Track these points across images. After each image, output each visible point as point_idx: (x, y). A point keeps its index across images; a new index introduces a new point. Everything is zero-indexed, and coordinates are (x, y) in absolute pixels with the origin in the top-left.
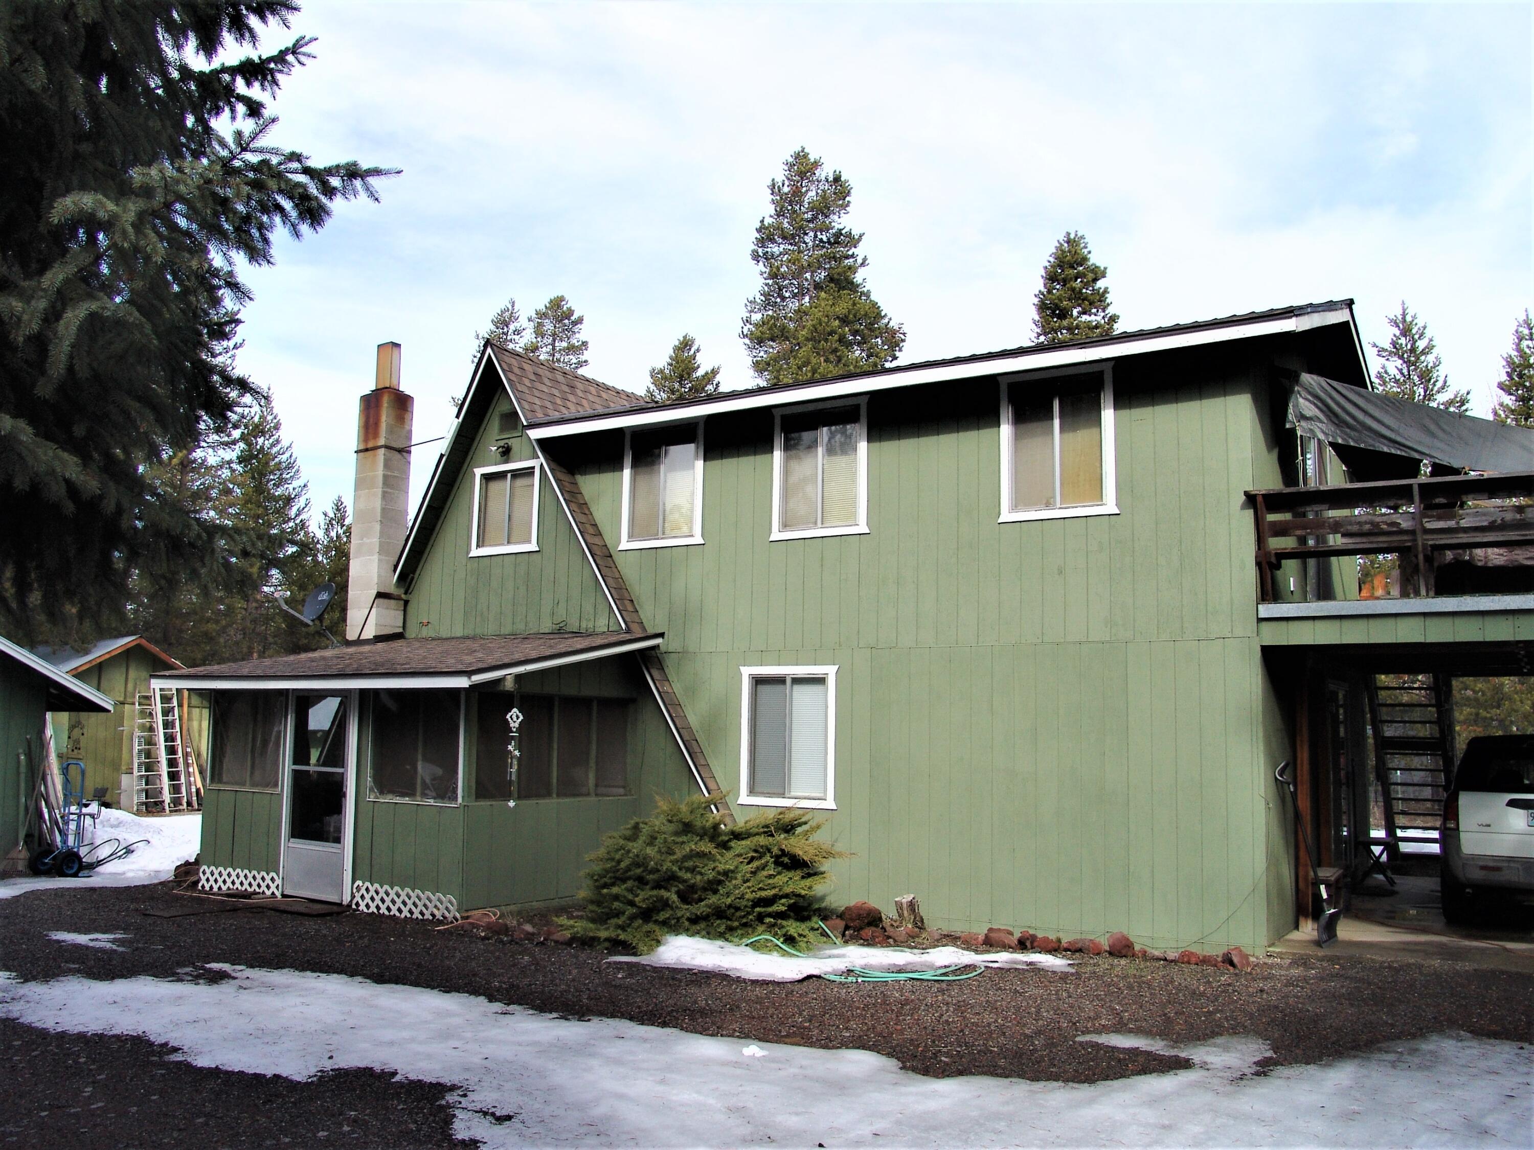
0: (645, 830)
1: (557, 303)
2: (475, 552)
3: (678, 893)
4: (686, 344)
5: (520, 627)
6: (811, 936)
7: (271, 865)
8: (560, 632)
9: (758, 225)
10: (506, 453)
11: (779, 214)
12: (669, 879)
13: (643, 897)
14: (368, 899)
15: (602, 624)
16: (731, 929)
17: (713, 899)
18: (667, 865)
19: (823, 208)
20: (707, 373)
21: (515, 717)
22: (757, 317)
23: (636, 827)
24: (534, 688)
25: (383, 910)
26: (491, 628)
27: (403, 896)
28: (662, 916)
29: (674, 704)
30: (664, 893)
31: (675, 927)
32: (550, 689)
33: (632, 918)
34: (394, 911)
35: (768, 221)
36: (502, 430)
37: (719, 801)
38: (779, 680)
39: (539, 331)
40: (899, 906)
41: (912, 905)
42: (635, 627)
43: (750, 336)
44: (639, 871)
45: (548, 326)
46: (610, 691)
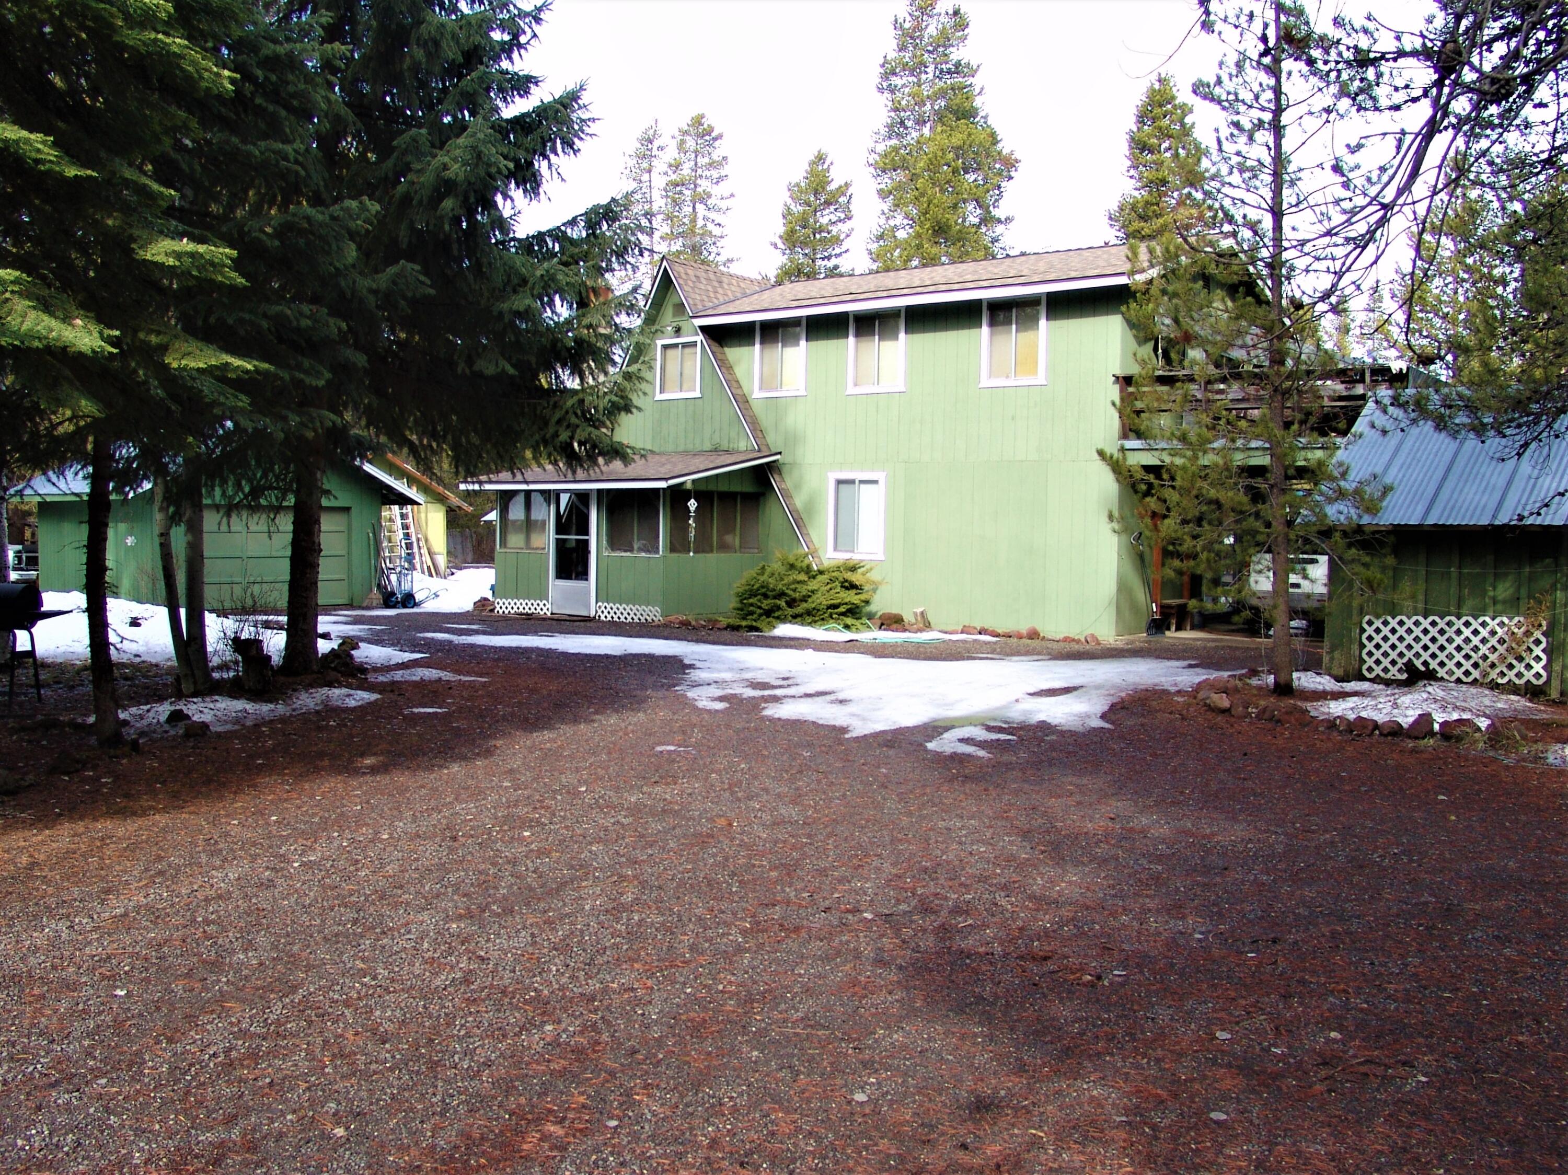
0: (768, 570)
1: (698, 121)
2: (659, 397)
3: (787, 602)
4: (820, 158)
5: (690, 447)
6: (859, 626)
7: (543, 596)
8: (716, 450)
9: (882, 61)
10: (678, 331)
11: (902, 48)
12: (782, 594)
13: (766, 604)
14: (606, 613)
15: (742, 445)
16: (815, 622)
17: (804, 605)
18: (780, 586)
19: (944, 41)
20: (840, 187)
21: (692, 504)
22: (881, 148)
23: (763, 568)
24: (703, 487)
25: (616, 619)
26: (670, 448)
27: (628, 610)
28: (776, 614)
29: (787, 495)
30: (778, 602)
31: (783, 620)
32: (712, 487)
33: (761, 615)
34: (623, 619)
35: (892, 55)
36: (674, 315)
37: (814, 553)
38: (852, 482)
39: (681, 145)
40: (915, 614)
41: (922, 613)
42: (763, 448)
43: (875, 166)
44: (764, 590)
45: (690, 143)
46: (748, 487)
